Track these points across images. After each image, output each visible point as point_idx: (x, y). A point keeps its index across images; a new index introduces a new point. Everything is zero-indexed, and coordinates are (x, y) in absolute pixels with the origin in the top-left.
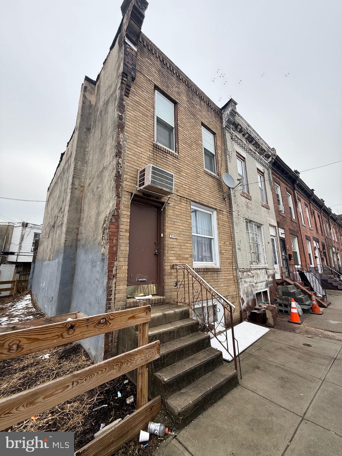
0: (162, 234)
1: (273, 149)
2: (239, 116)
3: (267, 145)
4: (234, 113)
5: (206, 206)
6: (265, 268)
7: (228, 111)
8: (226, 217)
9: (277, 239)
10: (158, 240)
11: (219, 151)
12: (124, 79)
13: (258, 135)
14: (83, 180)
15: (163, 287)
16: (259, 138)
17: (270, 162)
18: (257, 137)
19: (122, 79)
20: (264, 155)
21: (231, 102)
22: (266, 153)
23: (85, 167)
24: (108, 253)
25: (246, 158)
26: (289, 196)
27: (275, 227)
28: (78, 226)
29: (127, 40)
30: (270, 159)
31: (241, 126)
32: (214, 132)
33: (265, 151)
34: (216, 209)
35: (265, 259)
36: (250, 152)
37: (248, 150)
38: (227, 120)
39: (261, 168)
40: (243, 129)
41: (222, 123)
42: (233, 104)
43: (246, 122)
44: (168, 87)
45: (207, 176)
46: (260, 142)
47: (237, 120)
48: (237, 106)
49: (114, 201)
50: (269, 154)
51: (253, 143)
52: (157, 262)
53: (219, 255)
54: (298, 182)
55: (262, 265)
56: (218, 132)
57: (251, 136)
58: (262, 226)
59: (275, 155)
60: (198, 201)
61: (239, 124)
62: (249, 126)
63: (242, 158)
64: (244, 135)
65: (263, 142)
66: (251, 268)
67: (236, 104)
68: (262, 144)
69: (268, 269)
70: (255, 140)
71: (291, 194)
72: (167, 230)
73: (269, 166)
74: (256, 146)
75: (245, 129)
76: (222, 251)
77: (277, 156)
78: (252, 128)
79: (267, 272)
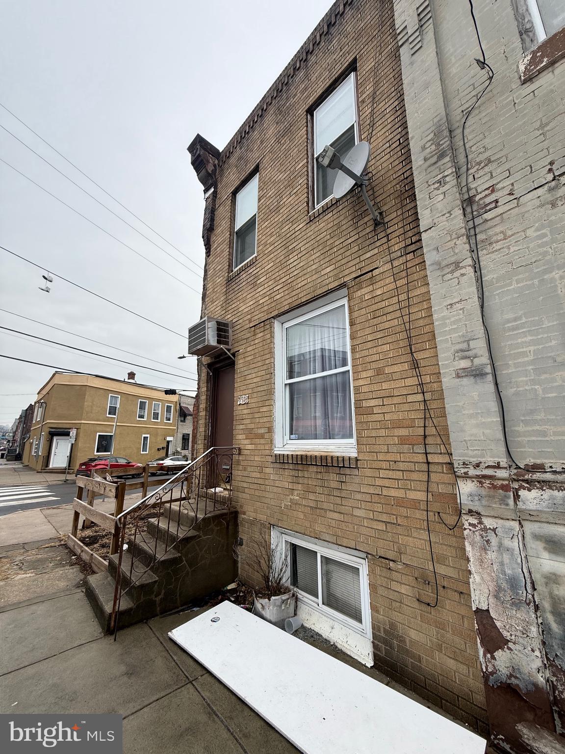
5: (312, 301)
34: (345, 285)
45: (313, 227)
60: (287, 308)
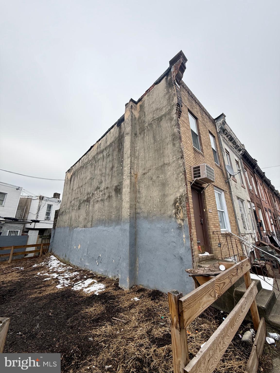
0: (204, 210)
1: (243, 145)
2: (226, 124)
3: (240, 143)
4: (224, 123)
6: (250, 233)
7: (221, 121)
8: (229, 196)
9: (252, 211)
10: (201, 214)
11: (219, 149)
12: (178, 107)
13: (236, 136)
14: (135, 170)
15: (210, 247)
16: (236, 138)
17: (241, 154)
18: (235, 137)
19: (177, 108)
20: (238, 149)
21: (222, 115)
22: (239, 148)
23: (135, 160)
24: (188, 223)
25: (229, 152)
26: (252, 178)
27: (250, 201)
28: (136, 203)
29: (176, 83)
30: (241, 152)
31: (227, 130)
32: (214, 136)
33: (239, 147)
34: (223, 191)
35: (248, 226)
36: (231, 148)
37: (230, 146)
38: (220, 127)
39: (237, 159)
40: (228, 133)
41: (216, 129)
42: (224, 117)
43: (230, 128)
44: (193, 109)
45: (217, 168)
46: (236, 141)
47: (226, 127)
48: (225, 118)
49: (184, 188)
50: (241, 149)
51: (232, 141)
52: (203, 229)
53: (230, 224)
54: (256, 168)
55: (248, 231)
56: (215, 135)
57: (232, 137)
58: (244, 201)
59: (244, 149)
60: (216, 185)
61: (226, 130)
62: (231, 130)
63: (228, 153)
64: (227, 136)
65: (238, 141)
66: (245, 233)
67: (225, 116)
68: (237, 142)
69: (252, 234)
70: (234, 140)
71: (253, 177)
72: (207, 207)
73: (241, 157)
74: (233, 144)
75: (229, 132)
76: (231, 221)
77: (246, 150)
78: (232, 132)
79: (252, 236)
